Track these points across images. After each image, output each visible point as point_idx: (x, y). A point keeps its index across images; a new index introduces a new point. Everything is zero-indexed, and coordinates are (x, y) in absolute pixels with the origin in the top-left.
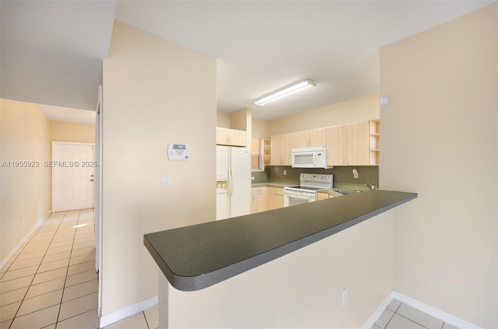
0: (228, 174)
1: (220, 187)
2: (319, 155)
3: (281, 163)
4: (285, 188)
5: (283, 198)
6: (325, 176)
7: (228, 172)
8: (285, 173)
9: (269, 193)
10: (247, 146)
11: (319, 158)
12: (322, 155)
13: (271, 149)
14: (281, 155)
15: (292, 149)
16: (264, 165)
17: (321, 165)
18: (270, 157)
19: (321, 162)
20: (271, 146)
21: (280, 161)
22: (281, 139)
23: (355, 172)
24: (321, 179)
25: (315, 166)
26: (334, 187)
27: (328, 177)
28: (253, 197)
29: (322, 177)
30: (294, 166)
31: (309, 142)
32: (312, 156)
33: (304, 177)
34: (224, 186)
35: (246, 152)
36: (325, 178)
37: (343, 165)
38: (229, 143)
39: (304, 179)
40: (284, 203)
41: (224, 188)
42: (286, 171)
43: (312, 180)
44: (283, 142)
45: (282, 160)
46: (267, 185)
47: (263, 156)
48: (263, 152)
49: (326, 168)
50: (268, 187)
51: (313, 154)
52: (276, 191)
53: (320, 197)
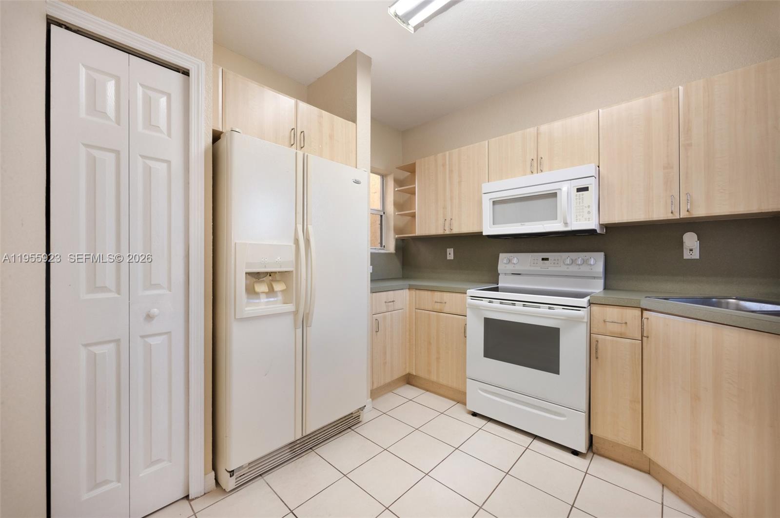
0: (294, 246)
1: (266, 293)
2: (579, 190)
3: (447, 228)
4: (472, 292)
5: (465, 321)
6: (580, 256)
7: (297, 241)
8: (450, 254)
9: (417, 307)
10: (358, 166)
11: (580, 199)
12: (593, 189)
13: (415, 194)
14: (444, 208)
15: (483, 185)
16: (396, 236)
17: (587, 222)
18: (413, 216)
19: (589, 212)
20: (415, 187)
21: (441, 221)
22: (444, 165)
23: (691, 241)
24: (568, 264)
25: (566, 224)
26: (606, 288)
27: (592, 259)
28: (376, 320)
29: (572, 260)
30: (489, 230)
31: (535, 161)
32: (554, 195)
33: (510, 261)
34: (282, 291)
35: (356, 180)
36: (583, 263)
37: (670, 217)
38: (302, 148)
39: (510, 268)
40: (466, 337)
41: (280, 297)
42: (452, 249)
43: (539, 268)
44: (451, 171)
45: (448, 219)
46: (409, 285)
47: (393, 215)
48: (393, 206)
49: (598, 232)
50: (413, 292)
51: (560, 189)
52: (437, 301)
53: (605, 321)
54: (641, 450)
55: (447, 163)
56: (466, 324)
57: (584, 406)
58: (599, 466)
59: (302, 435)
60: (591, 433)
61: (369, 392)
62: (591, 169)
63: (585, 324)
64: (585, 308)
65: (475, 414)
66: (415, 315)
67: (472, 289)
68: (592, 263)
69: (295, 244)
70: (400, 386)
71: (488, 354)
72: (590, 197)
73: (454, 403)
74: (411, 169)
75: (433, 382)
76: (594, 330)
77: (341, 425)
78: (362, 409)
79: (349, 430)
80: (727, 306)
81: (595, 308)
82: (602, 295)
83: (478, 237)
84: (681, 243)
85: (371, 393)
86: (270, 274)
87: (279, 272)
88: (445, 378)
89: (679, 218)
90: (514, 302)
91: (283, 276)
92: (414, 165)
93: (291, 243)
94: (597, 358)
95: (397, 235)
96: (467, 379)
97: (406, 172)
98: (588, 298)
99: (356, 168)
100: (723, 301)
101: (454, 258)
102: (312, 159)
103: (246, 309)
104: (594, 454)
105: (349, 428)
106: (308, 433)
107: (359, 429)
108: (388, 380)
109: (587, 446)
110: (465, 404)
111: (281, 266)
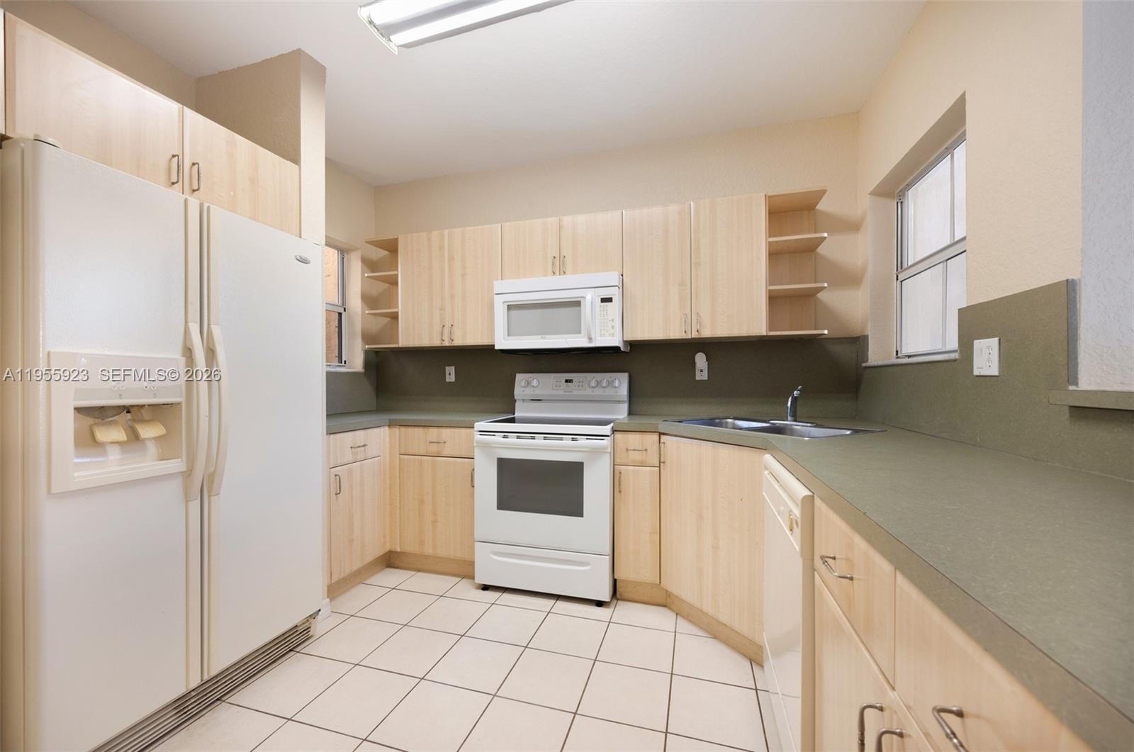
0: (182, 360)
1: (122, 444)
2: (603, 301)
3: (445, 338)
4: (481, 425)
5: (473, 464)
6: (605, 377)
7: (188, 352)
8: (450, 374)
9: (403, 452)
10: (302, 233)
11: (604, 311)
12: (616, 299)
13: (396, 284)
14: (442, 309)
15: (496, 283)
16: (367, 347)
17: (611, 338)
18: (394, 317)
19: (613, 327)
20: (397, 275)
21: (437, 328)
22: (441, 248)
23: (701, 360)
24: (593, 387)
25: (590, 339)
26: (630, 413)
27: (617, 381)
28: (336, 475)
29: (597, 381)
30: (502, 343)
31: (557, 258)
32: (577, 304)
33: (528, 383)
34: (157, 439)
35: (301, 258)
36: (608, 386)
37: (684, 336)
38: (194, 191)
39: (529, 392)
40: (473, 487)
41: (152, 449)
42: (454, 367)
43: (561, 392)
44: (451, 259)
45: (448, 326)
46: (390, 420)
47: (360, 313)
48: (360, 301)
49: (622, 349)
50: (396, 430)
51: (584, 297)
52: (432, 441)
53: (627, 450)
54: (658, 582)
55: (446, 247)
56: (473, 470)
57: (608, 549)
58: (624, 611)
59: (202, 680)
60: (616, 578)
61: (326, 588)
62: (614, 278)
63: (608, 456)
64: (608, 436)
65: (486, 588)
66: (400, 464)
67: (481, 421)
68: (617, 385)
69: (184, 355)
70: (377, 573)
71: (503, 504)
72: (614, 308)
73: (458, 579)
74: (392, 247)
75: (427, 557)
76: (618, 461)
77: (277, 648)
78: (313, 617)
79: (292, 653)
80: (726, 425)
81: (619, 436)
82: (626, 421)
83: (488, 351)
84: (694, 364)
85: (328, 591)
86: (128, 409)
87: (149, 405)
88: (446, 549)
89: (690, 337)
90: (532, 435)
91: (159, 412)
92: (396, 241)
93: (177, 355)
94: (620, 492)
95: (368, 344)
96: (477, 544)
97: (381, 250)
98: (612, 425)
99: (300, 237)
100: (724, 421)
101: (456, 380)
102: (219, 216)
103: (76, 475)
104: (618, 600)
105: (291, 650)
106: (213, 673)
107: (310, 648)
108: (358, 565)
109: (611, 593)
110: (473, 578)
111: (155, 394)
